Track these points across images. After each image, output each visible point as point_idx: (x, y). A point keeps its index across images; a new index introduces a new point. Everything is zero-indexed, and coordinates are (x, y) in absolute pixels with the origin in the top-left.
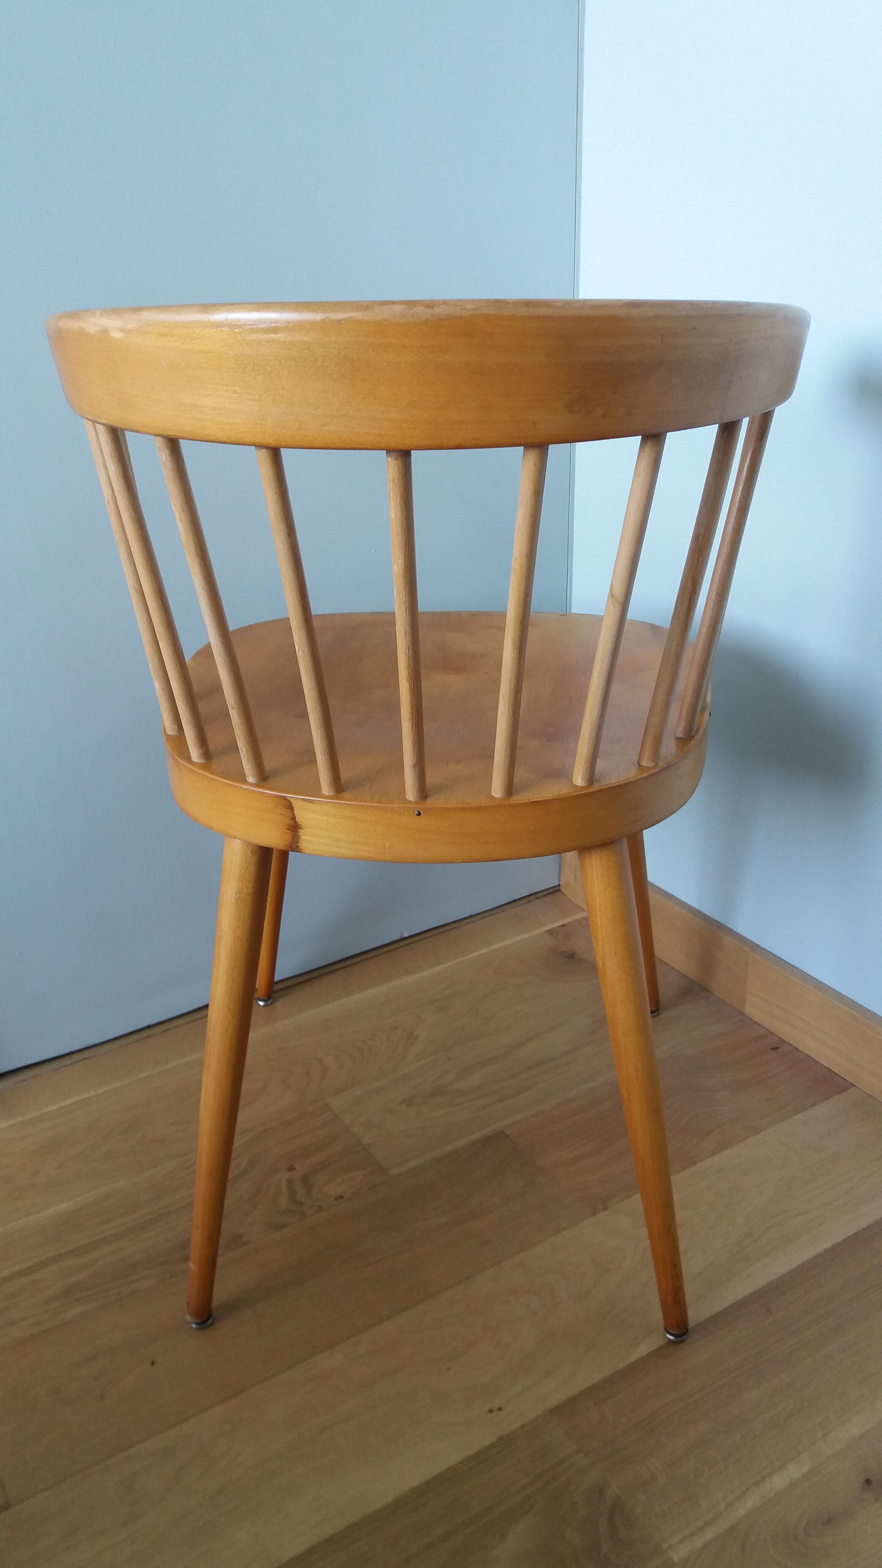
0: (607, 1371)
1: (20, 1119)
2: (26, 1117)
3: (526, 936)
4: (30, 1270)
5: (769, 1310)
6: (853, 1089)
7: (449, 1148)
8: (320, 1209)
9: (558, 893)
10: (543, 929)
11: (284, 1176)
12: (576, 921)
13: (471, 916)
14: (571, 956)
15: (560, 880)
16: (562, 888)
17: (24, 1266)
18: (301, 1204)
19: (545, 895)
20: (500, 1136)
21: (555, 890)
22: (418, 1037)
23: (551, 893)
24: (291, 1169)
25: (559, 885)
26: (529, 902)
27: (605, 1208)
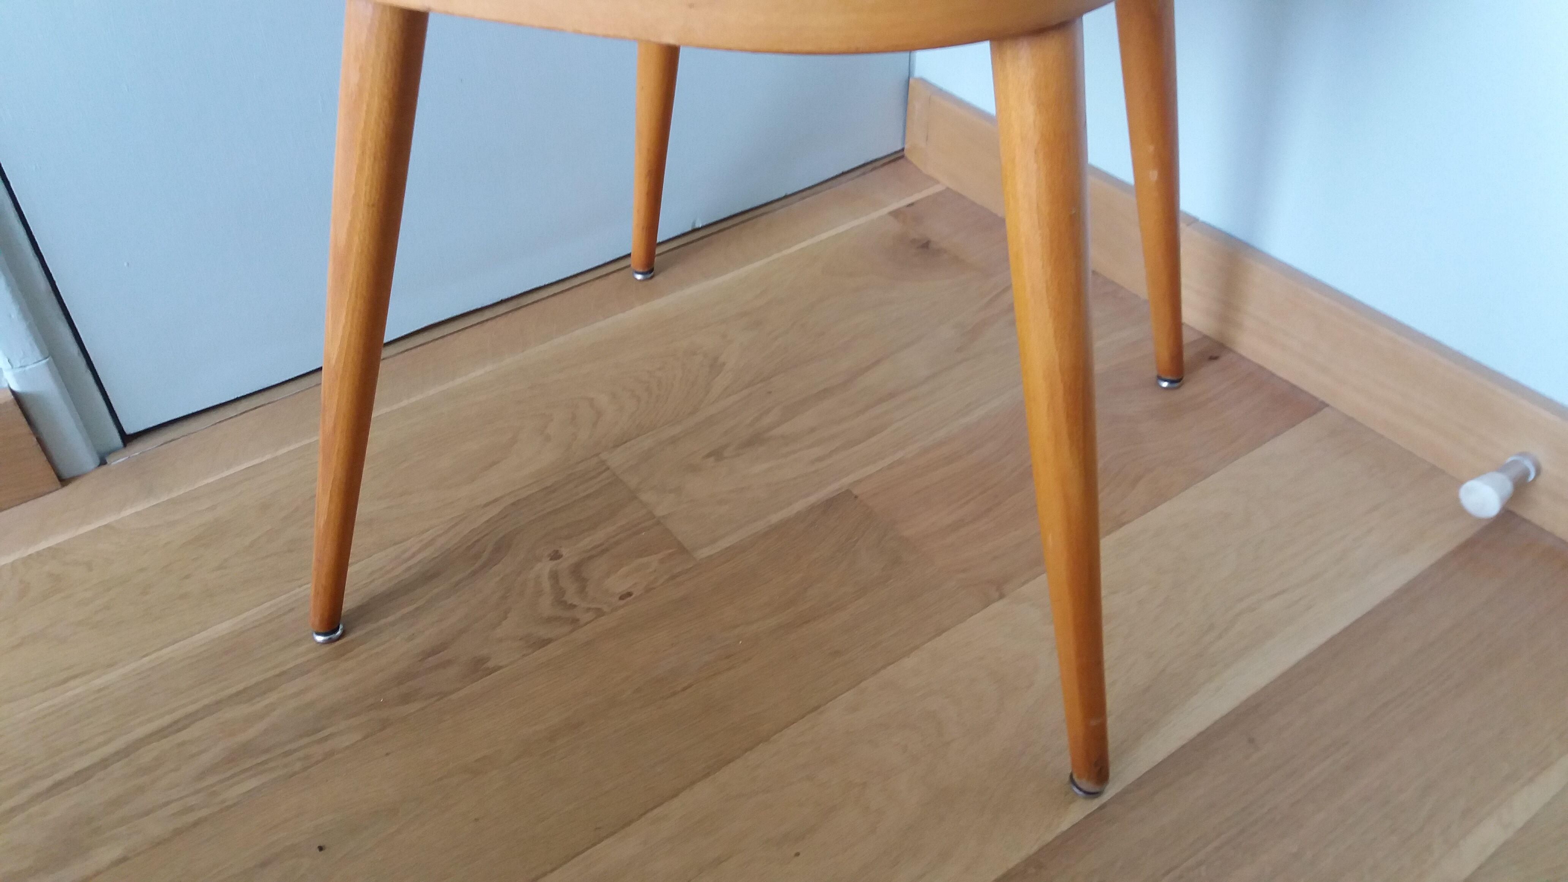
0: (1030, 848)
1: (164, 498)
2: (174, 495)
3: (862, 220)
4: (176, 727)
5: (1251, 741)
6: (1326, 410)
7: (775, 518)
8: (599, 613)
9: (901, 161)
10: (885, 211)
11: (545, 567)
12: (928, 197)
13: (786, 197)
14: (925, 245)
15: (904, 142)
16: (906, 153)
17: (167, 720)
18: (573, 606)
19: (884, 165)
20: (846, 496)
21: (897, 157)
22: (724, 364)
23: (890, 162)
24: (556, 556)
25: (903, 150)
26: (864, 174)
27: (1002, 596)
